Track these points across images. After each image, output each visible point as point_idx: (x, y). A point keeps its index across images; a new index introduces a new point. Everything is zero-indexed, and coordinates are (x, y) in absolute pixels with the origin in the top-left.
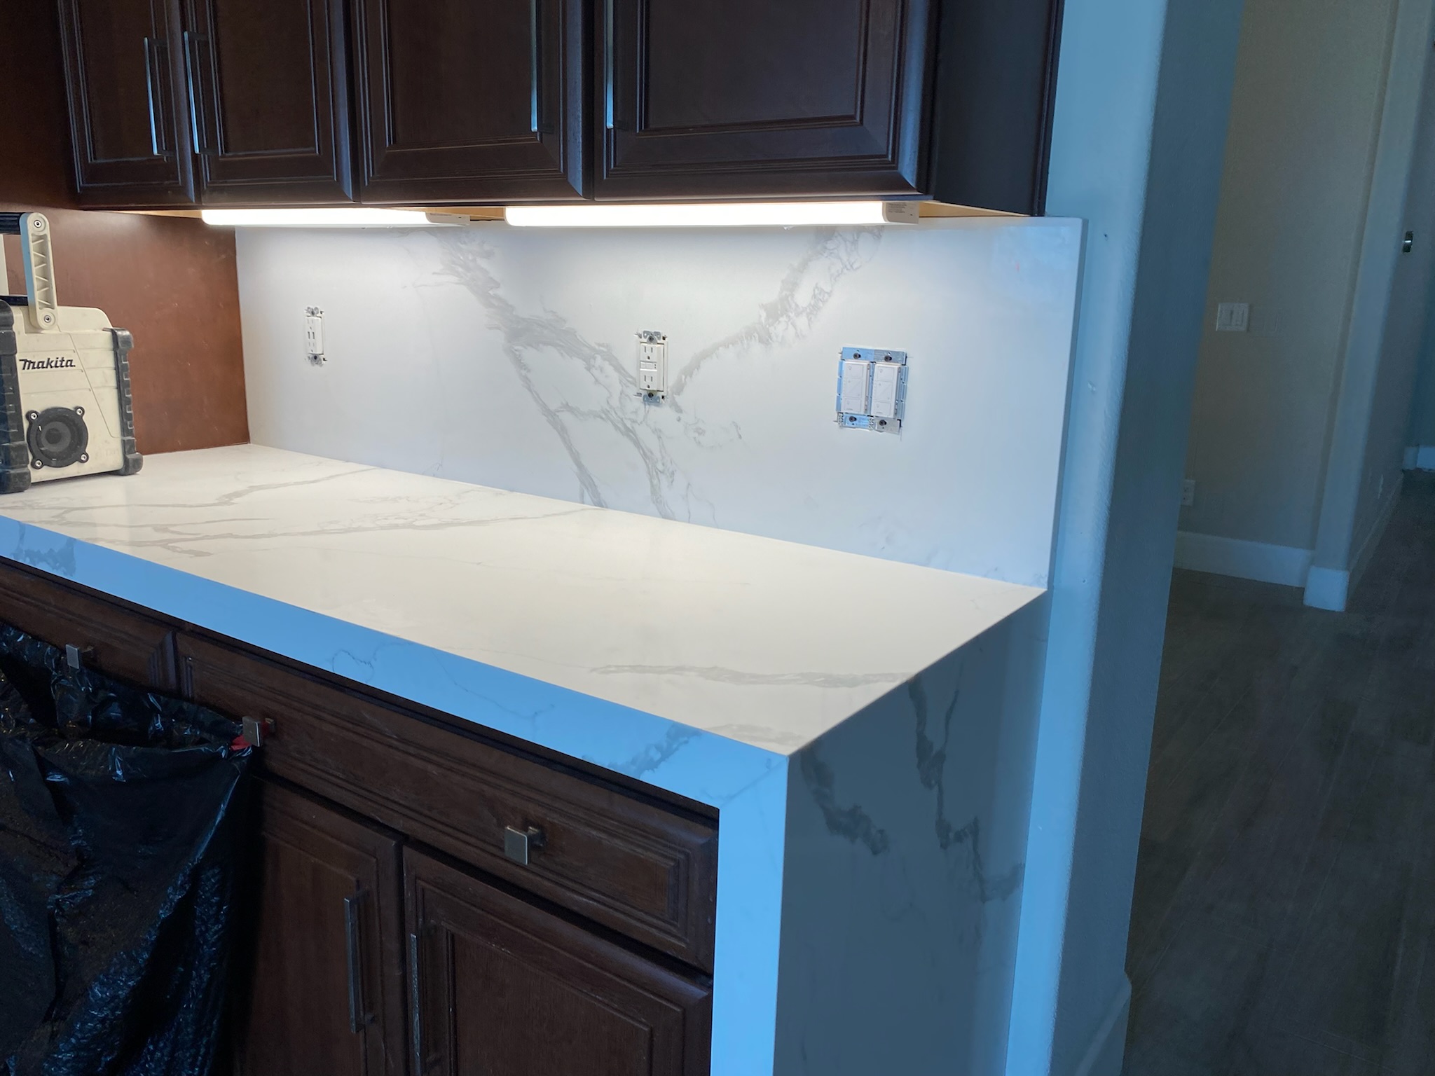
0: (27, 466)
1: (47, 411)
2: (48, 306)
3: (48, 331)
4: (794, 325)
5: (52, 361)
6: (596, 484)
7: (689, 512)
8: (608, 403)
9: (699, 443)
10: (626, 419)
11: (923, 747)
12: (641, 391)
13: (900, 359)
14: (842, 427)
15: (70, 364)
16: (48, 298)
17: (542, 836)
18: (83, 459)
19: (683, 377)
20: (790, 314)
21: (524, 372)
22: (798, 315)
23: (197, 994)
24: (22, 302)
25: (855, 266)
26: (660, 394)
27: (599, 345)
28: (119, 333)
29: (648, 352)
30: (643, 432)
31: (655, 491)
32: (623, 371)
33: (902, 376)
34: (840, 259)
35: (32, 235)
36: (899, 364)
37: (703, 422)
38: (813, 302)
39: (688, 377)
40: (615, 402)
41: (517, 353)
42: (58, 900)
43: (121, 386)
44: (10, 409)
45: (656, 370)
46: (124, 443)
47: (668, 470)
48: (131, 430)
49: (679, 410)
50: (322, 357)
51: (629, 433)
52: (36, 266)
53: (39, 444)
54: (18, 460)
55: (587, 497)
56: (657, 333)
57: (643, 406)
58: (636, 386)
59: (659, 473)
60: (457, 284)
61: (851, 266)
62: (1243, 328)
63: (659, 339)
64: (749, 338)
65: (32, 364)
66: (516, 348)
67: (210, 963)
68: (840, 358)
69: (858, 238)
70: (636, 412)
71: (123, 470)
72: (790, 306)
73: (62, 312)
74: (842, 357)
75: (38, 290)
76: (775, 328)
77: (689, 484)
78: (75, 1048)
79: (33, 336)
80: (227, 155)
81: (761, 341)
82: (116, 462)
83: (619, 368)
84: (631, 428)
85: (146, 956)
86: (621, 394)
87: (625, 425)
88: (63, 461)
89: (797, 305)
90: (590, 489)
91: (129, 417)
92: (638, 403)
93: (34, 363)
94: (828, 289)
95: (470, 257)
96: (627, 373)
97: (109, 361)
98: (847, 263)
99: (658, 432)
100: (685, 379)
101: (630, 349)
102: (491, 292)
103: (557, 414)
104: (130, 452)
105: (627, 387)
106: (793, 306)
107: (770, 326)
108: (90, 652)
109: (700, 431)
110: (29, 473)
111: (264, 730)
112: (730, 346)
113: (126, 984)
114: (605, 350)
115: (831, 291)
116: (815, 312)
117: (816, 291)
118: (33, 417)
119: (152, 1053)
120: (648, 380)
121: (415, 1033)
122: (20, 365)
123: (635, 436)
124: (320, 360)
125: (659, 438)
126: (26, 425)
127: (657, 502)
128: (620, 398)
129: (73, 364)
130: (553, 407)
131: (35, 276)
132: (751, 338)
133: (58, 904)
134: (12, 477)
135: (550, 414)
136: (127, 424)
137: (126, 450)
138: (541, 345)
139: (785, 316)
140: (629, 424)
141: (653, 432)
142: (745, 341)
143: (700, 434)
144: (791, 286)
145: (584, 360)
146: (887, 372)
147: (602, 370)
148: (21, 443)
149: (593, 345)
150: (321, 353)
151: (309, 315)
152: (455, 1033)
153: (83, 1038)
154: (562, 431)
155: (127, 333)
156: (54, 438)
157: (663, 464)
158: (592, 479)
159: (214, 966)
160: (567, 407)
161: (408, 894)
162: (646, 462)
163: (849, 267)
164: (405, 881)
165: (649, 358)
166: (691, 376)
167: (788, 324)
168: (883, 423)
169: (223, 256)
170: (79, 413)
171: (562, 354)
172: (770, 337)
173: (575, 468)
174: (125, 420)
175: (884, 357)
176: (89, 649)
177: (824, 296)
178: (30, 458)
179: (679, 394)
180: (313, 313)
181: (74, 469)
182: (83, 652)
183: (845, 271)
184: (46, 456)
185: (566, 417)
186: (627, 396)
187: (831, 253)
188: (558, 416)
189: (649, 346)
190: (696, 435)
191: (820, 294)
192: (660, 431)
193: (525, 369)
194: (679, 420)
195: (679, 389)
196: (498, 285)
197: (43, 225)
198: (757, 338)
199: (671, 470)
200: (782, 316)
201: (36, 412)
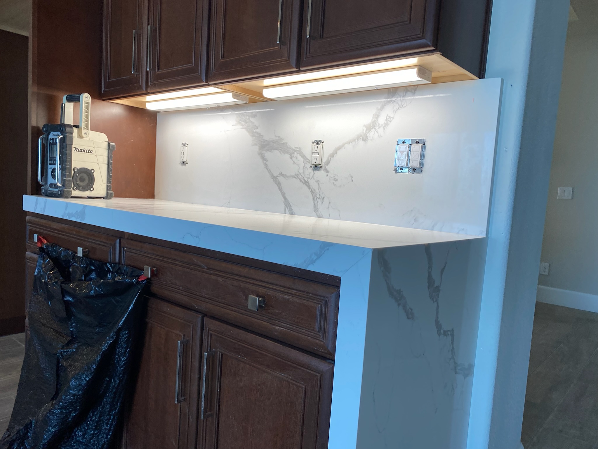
0: (71, 188)
1: (81, 169)
2: (86, 129)
3: (86, 139)
4: (377, 132)
5: (85, 150)
6: (291, 205)
7: (329, 214)
8: (298, 171)
9: (335, 184)
10: (305, 177)
11: (430, 281)
12: (312, 165)
13: (422, 142)
14: (396, 173)
15: (92, 152)
16: (87, 126)
17: (264, 301)
18: (92, 190)
19: (330, 158)
20: (376, 128)
21: (265, 162)
22: (379, 128)
23: (113, 389)
24: (77, 127)
25: (404, 106)
26: (320, 166)
27: (296, 148)
28: (111, 143)
29: (316, 148)
30: (312, 183)
31: (315, 206)
32: (305, 158)
33: (423, 149)
34: (398, 103)
35: (84, 102)
36: (422, 144)
37: (337, 176)
38: (386, 122)
39: (332, 158)
40: (301, 171)
41: (263, 154)
42: (61, 352)
43: (109, 164)
44: (68, 165)
45: (319, 155)
46: (108, 186)
47: (321, 197)
48: (111, 182)
49: (327, 171)
50: (186, 162)
51: (306, 183)
52: (84, 113)
53: (76, 181)
54: (68, 185)
55: (287, 211)
56: (320, 141)
57: (312, 171)
58: (310, 163)
59: (317, 199)
60: (242, 128)
61: (403, 106)
62: (570, 198)
63: (321, 143)
64: (358, 139)
65: (78, 150)
66: (263, 152)
67: (119, 375)
68: (396, 144)
69: (406, 94)
70: (309, 174)
71: (106, 197)
72: (376, 125)
73: (91, 133)
74: (397, 143)
75: (84, 122)
76: (369, 134)
77: (330, 202)
78: (62, 408)
79: (80, 139)
80: (159, 71)
81: (363, 140)
82: (103, 193)
83: (304, 157)
84: (307, 181)
85: (94, 367)
86: (304, 167)
87: (304, 180)
88: (84, 189)
89: (379, 124)
90: (288, 208)
91: (111, 177)
92: (310, 170)
93: (79, 149)
94: (392, 116)
95: (247, 118)
96: (306, 158)
97: (106, 153)
98: (401, 105)
99: (318, 182)
100: (330, 159)
101: (308, 148)
102: (254, 131)
103: (277, 177)
104: (109, 190)
105: (306, 164)
106: (377, 124)
107: (367, 133)
108: (86, 251)
109: (336, 180)
110: (71, 191)
111: (152, 271)
112: (350, 143)
113: (85, 379)
114: (298, 149)
115: (394, 117)
116: (387, 126)
117: (387, 117)
118: (76, 170)
119: (91, 417)
120: (315, 160)
121: (202, 399)
122: (73, 149)
123: (308, 184)
124: (185, 163)
125: (318, 184)
126: (73, 172)
127: (316, 211)
128: (303, 169)
129: (93, 152)
130: (275, 175)
131: (83, 117)
132: (359, 139)
133: (61, 354)
134: (65, 191)
135: (274, 178)
136: (109, 179)
137: (108, 189)
138: (273, 150)
139: (374, 129)
140: (306, 179)
141: (316, 182)
142: (357, 141)
143: (335, 181)
144: (377, 116)
145: (289, 154)
146: (417, 148)
147: (296, 158)
148: (70, 179)
149: (294, 148)
150: (186, 160)
151: (183, 146)
152: (219, 402)
153: (66, 403)
154: (279, 184)
155: (114, 144)
156: (82, 180)
157: (319, 195)
158: (290, 204)
159: (121, 377)
160: (282, 175)
161: (205, 338)
162: (312, 194)
163: (401, 106)
164: (204, 332)
165: (316, 151)
166: (333, 157)
167: (375, 132)
168: (414, 169)
169: (152, 125)
170: (92, 172)
171: (281, 153)
172: (367, 138)
173: (283, 199)
174: (109, 177)
175: (415, 142)
176: (86, 250)
177: (391, 119)
178: (73, 186)
179: (328, 165)
180: (184, 145)
181: (88, 193)
182: (84, 250)
183: (400, 108)
184: (79, 186)
185: (281, 179)
186: (306, 168)
187: (394, 102)
188: (277, 178)
189: (316, 146)
190: (334, 181)
191: (389, 118)
192: (319, 181)
193: (266, 160)
194: (327, 176)
195: (328, 163)
196: (257, 128)
197: (89, 98)
198: (362, 139)
199: (322, 197)
200: (373, 129)
201: (77, 168)
